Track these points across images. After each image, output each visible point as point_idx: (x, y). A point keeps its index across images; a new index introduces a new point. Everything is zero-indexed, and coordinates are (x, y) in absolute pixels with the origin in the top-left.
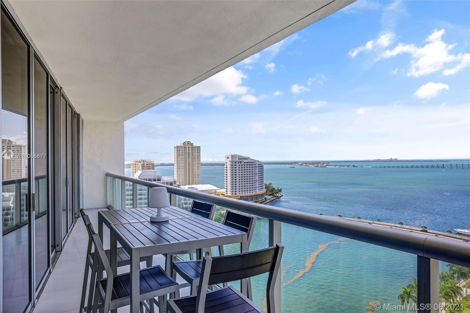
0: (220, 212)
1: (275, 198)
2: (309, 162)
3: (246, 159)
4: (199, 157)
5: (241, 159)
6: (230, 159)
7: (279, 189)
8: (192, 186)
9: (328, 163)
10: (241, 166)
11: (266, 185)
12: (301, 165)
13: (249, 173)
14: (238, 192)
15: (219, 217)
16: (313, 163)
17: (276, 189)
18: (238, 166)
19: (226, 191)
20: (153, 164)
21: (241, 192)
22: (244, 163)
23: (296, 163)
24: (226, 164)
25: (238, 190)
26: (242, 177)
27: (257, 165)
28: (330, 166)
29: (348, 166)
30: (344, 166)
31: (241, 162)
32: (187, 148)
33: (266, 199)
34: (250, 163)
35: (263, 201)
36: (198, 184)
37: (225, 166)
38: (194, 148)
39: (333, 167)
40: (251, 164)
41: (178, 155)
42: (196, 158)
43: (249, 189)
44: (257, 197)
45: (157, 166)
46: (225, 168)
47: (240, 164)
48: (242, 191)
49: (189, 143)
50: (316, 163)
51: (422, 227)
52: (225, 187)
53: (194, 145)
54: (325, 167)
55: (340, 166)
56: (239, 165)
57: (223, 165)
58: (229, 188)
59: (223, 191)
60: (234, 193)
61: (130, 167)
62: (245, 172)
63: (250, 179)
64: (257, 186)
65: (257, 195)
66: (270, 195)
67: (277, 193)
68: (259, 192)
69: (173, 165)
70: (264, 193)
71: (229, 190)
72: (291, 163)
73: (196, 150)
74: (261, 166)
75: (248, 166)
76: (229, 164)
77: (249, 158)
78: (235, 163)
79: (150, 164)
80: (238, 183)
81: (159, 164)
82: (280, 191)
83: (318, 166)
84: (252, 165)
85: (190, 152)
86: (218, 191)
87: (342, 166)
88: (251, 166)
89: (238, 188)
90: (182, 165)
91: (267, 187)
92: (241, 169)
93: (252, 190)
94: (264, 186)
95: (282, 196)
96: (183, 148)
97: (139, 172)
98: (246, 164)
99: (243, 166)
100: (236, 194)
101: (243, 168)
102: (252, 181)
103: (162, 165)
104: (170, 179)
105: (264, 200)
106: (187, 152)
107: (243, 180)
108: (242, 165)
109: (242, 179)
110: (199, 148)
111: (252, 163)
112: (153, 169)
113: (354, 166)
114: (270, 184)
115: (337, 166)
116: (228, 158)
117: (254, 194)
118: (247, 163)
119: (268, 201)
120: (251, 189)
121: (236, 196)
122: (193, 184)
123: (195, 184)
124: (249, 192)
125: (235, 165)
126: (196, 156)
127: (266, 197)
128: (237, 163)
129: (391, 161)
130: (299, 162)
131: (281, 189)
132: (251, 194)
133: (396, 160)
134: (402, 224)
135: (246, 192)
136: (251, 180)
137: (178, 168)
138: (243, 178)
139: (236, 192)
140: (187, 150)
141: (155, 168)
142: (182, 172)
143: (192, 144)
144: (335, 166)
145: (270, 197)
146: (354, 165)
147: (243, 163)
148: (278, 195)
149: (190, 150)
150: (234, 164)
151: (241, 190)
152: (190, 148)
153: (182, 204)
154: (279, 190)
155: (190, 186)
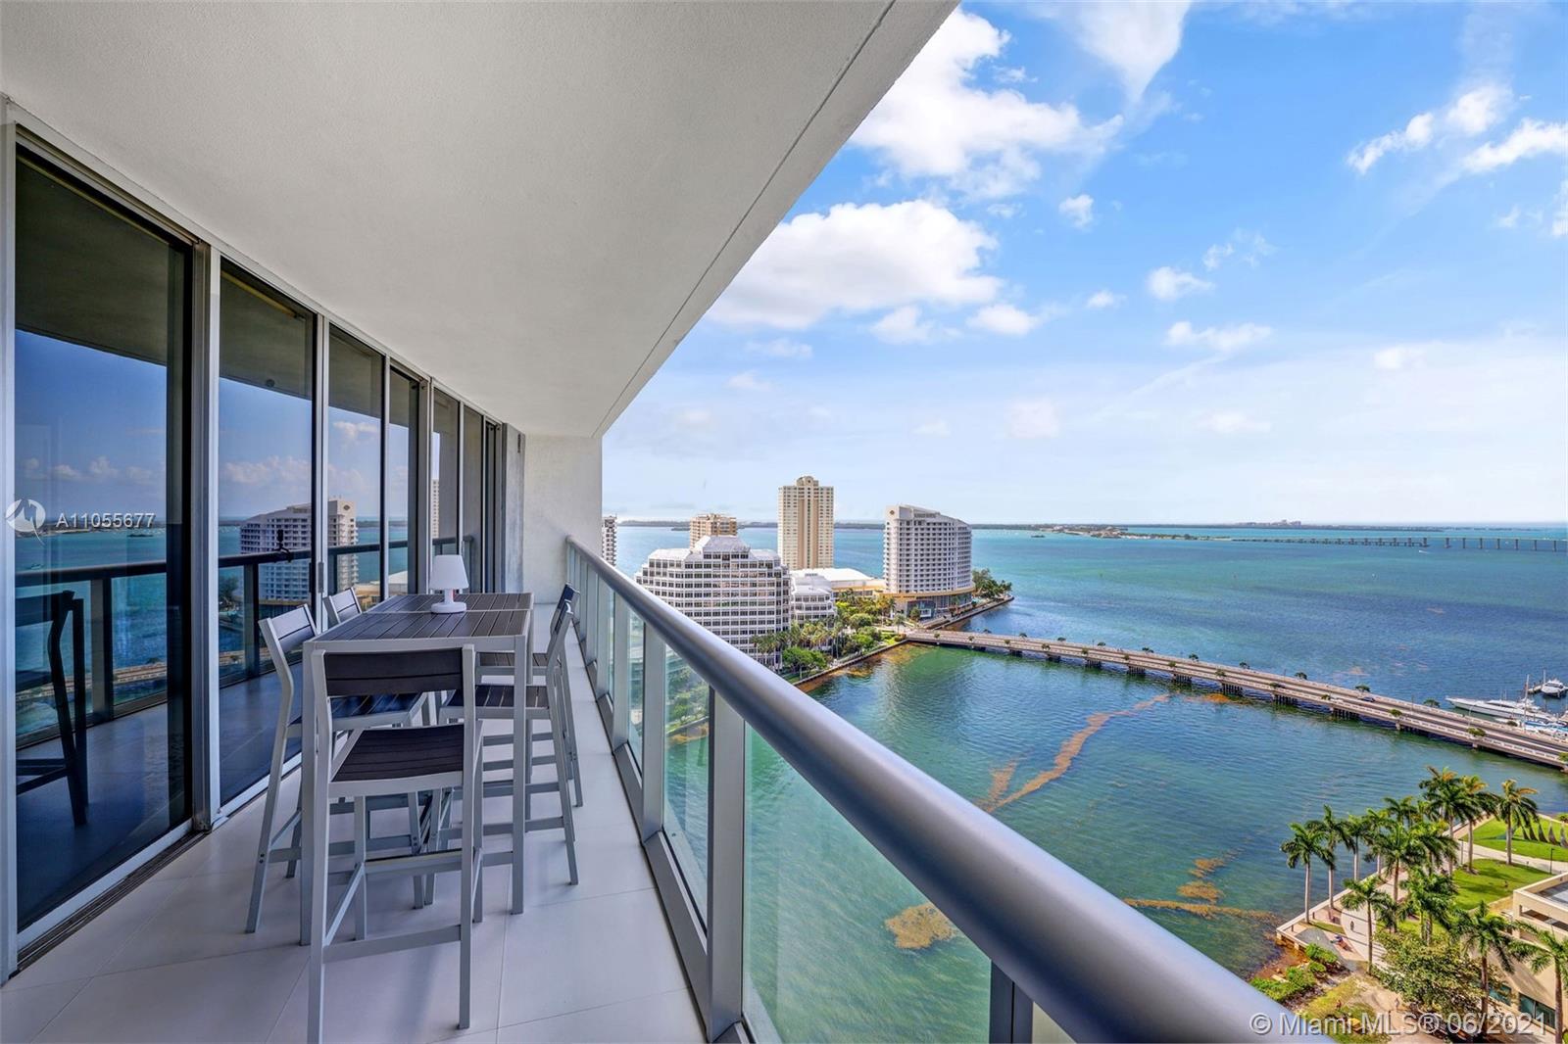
0: (871, 628)
1: (995, 603)
2: (1077, 526)
3: (932, 515)
4: (830, 511)
5: (920, 516)
6: (897, 516)
7: (1006, 583)
8: (815, 571)
9: (1124, 529)
10: (919, 531)
11: (975, 573)
12: (1060, 531)
13: (937, 547)
14: (912, 588)
15: (871, 639)
16: (1088, 528)
17: (999, 583)
18: (913, 531)
19: (887, 585)
20: (735, 523)
21: (919, 588)
22: (928, 524)
23: (1047, 526)
24: (887, 526)
25: (912, 583)
26: (922, 555)
27: (957, 530)
28: (1130, 535)
29: (1174, 537)
30: (1162, 536)
31: (920, 523)
32: (806, 491)
33: (974, 604)
34: (940, 524)
35: (967, 608)
36: (827, 567)
37: (886, 530)
38: (820, 491)
39: (1136, 538)
40: (943, 526)
41: (787, 505)
42: (825, 512)
43: (936, 582)
44: (955, 599)
45: (743, 527)
46: (886, 536)
47: (917, 526)
48: (922, 586)
49: (809, 480)
50: (1095, 529)
51: (1357, 688)
52: (885, 576)
53: (821, 485)
54: (1116, 537)
55: (1153, 536)
56: (916, 529)
57: (881, 527)
58: (894, 575)
59: (880, 583)
60: (905, 589)
61: (689, 529)
62: (928, 544)
63: (940, 559)
64: (956, 575)
65: (955, 595)
66: (984, 596)
67: (1001, 592)
68: (958, 589)
69: (775, 525)
70: (970, 593)
71: (893, 583)
72: (1037, 528)
73: (825, 495)
74: (965, 532)
75: (937, 531)
76: (893, 527)
77: (939, 514)
78: (908, 523)
79: (727, 524)
80: (913, 567)
81: (748, 523)
82: (1008, 588)
83: (1099, 535)
84: (946, 529)
85: (812, 499)
86: (868, 584)
87: (1159, 536)
88: (942, 531)
89: (913, 578)
90: (793, 526)
91: (978, 579)
92: (920, 537)
93: (945, 584)
94: (972, 577)
95: (1013, 599)
96: (797, 491)
97: (705, 540)
98: (931, 526)
99: (925, 531)
100: (907, 591)
101: (925, 537)
102: (945, 564)
103: (754, 525)
104: (767, 555)
105: (971, 607)
106: (806, 498)
107: (925, 562)
108: (922, 529)
109: (922, 560)
110: (830, 490)
111: (946, 524)
112: (734, 532)
113: (1188, 537)
114: (985, 573)
115: (1146, 535)
116: (892, 513)
117: (949, 592)
118: (934, 524)
119: (980, 609)
120: (942, 582)
121: (908, 595)
122: (817, 567)
123: (821, 567)
124: (936, 587)
125: (908, 529)
126: (825, 509)
127: (976, 600)
128: (912, 526)
129: (1284, 526)
130: (1055, 525)
131: (1010, 584)
132: (942, 592)
133: (1297, 526)
134: (1305, 677)
135: (930, 588)
136: (942, 562)
137: (787, 532)
138: (925, 557)
139: (907, 586)
140: (806, 495)
141: (739, 531)
142: (794, 541)
143: (816, 483)
144: (1141, 535)
145: (984, 601)
146: (1188, 533)
147: (925, 526)
148: (1002, 596)
149: (812, 495)
150: (905, 526)
151: (919, 583)
152: (812, 491)
153: (792, 608)
154: (1004, 586)
155: (810, 571)
